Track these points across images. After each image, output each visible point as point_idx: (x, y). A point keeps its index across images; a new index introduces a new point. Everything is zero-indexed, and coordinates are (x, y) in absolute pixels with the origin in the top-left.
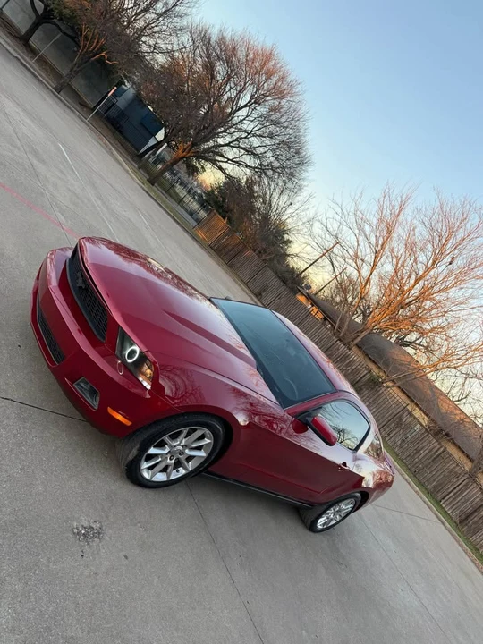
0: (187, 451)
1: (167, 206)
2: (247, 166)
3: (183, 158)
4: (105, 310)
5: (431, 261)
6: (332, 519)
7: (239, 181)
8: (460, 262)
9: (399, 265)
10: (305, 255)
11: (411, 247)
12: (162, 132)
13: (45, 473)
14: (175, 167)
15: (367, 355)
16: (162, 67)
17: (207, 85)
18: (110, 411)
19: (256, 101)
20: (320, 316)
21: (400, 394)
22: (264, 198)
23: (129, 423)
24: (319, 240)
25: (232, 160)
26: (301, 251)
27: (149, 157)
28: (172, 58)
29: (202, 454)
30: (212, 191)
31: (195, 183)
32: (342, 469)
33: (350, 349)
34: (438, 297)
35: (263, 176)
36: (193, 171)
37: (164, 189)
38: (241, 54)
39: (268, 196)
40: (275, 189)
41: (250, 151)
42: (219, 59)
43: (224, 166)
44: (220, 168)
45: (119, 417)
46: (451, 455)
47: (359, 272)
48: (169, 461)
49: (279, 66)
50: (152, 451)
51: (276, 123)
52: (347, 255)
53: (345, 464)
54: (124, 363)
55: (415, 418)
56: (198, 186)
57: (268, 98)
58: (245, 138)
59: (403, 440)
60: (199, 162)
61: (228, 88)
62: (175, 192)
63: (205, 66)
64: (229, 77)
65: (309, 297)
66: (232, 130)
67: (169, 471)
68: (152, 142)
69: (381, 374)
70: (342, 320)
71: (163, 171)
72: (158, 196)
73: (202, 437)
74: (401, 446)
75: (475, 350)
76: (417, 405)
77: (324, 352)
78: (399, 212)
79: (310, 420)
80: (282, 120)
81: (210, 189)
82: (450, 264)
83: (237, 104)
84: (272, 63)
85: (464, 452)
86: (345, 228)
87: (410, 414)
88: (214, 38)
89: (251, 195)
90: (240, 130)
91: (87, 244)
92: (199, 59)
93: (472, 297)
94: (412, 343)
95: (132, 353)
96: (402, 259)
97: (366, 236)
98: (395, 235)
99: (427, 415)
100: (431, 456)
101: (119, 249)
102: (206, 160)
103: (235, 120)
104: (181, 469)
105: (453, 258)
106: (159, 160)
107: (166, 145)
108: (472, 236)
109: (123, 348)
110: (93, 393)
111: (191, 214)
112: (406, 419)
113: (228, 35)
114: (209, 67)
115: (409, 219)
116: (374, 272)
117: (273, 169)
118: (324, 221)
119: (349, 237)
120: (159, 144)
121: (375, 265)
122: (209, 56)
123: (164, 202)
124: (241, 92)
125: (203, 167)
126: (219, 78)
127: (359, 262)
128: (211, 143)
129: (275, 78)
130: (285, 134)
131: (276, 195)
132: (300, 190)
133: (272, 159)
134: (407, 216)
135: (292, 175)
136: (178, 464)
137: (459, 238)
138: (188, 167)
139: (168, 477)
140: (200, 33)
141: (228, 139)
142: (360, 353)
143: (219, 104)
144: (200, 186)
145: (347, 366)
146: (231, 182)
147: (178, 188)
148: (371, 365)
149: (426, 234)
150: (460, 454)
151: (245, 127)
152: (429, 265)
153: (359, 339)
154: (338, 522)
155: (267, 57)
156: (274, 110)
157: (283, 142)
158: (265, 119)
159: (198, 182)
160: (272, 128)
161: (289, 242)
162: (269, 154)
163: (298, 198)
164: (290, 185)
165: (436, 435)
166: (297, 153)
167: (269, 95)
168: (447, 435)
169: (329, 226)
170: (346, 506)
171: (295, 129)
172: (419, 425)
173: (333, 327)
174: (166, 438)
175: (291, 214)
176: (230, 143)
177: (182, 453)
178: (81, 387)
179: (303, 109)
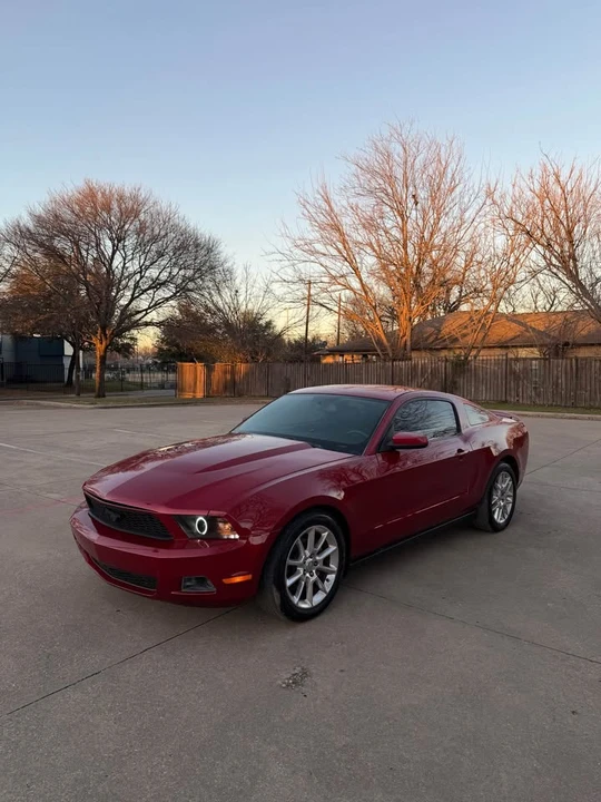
0: (318, 558)
1: (135, 402)
2: (167, 299)
3: (107, 347)
4: (151, 516)
5: (399, 219)
6: (505, 506)
7: (172, 318)
8: (422, 194)
9: (376, 248)
10: (293, 321)
11: (370, 225)
12: (67, 345)
13: (224, 670)
14: (108, 362)
15: (431, 349)
16: (12, 293)
17: (64, 268)
18: (226, 581)
19: (118, 240)
20: (357, 359)
21: (492, 352)
22: (208, 309)
23: (249, 577)
24: (289, 297)
25: (149, 308)
26: (287, 321)
27: (78, 377)
28: (13, 277)
29: (332, 548)
30: (160, 349)
31: (140, 358)
32: (461, 457)
33: (411, 359)
34: (437, 240)
35: (189, 293)
36: (127, 350)
37: (117, 390)
38: (67, 215)
39: (211, 305)
40: (210, 294)
41: (157, 284)
42: (52, 238)
43: (147, 319)
44: (147, 324)
45: (238, 579)
46: (586, 359)
47: (352, 289)
48: (312, 579)
49: (107, 192)
50: (289, 582)
51: (154, 239)
52: (325, 286)
53: (460, 451)
54: (202, 538)
55: (525, 359)
56: (143, 357)
57: (126, 227)
58: (141, 278)
59: (535, 388)
60: (125, 338)
61: (84, 253)
62: (129, 383)
63: (46, 255)
64: (76, 243)
65: (332, 352)
66: (124, 282)
67: (320, 586)
68: (67, 362)
69: (458, 352)
70: (379, 342)
71: (101, 376)
72: (117, 401)
73: (318, 536)
74: (538, 395)
75: (512, 251)
76: (516, 347)
77: (393, 384)
78: (330, 206)
79: (391, 444)
80: (157, 232)
81: (156, 350)
82: (416, 203)
83: (105, 258)
84: (100, 195)
85: (593, 345)
86: (301, 266)
87: (517, 359)
88: (31, 225)
89: (196, 318)
90: (130, 277)
91: (93, 486)
92: (37, 255)
93: (463, 211)
94: (459, 301)
95: (201, 525)
96: (373, 241)
97: (324, 255)
98: (346, 229)
99: (532, 346)
100: (572, 377)
101: (124, 465)
102: (128, 329)
103: (118, 272)
104: (328, 577)
105: (414, 196)
106: (89, 369)
107: (81, 352)
108: (409, 164)
109: (190, 528)
110: (201, 581)
111: (162, 386)
112: (518, 367)
113: (40, 211)
114: (51, 252)
115: (345, 203)
116: (363, 276)
117: (192, 279)
118: (277, 278)
119: (312, 269)
120: (75, 358)
121: (356, 270)
122: (41, 245)
123: (128, 401)
124: (98, 245)
125: (132, 339)
126: (68, 252)
127: (341, 280)
128: (117, 312)
129: (115, 206)
130: (171, 241)
131: (216, 298)
132: (231, 273)
133: (182, 272)
134: (339, 202)
135: (212, 268)
136: (322, 575)
137: (400, 176)
138: (119, 351)
139: (325, 591)
140: (16, 233)
141: (128, 294)
142: (424, 354)
143: (91, 273)
144: (146, 356)
145: (422, 376)
146: (167, 326)
147: (130, 377)
148: (444, 354)
149: (372, 201)
150: (594, 349)
151: (131, 270)
152: (400, 222)
153: (409, 343)
154: (514, 503)
155: (90, 195)
156: (141, 231)
157: (176, 250)
158: (141, 246)
159: (141, 354)
160: (154, 248)
161: (269, 324)
162: (175, 271)
163: (238, 281)
164: (219, 277)
165: (557, 354)
166: (197, 246)
167: (125, 223)
168: (567, 344)
169: (285, 278)
170: (504, 483)
171: (175, 228)
172: (534, 362)
173: (378, 355)
174: (290, 562)
175: (245, 299)
176: (133, 295)
177: (316, 563)
178: (190, 587)
179: (163, 205)
